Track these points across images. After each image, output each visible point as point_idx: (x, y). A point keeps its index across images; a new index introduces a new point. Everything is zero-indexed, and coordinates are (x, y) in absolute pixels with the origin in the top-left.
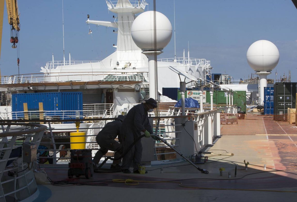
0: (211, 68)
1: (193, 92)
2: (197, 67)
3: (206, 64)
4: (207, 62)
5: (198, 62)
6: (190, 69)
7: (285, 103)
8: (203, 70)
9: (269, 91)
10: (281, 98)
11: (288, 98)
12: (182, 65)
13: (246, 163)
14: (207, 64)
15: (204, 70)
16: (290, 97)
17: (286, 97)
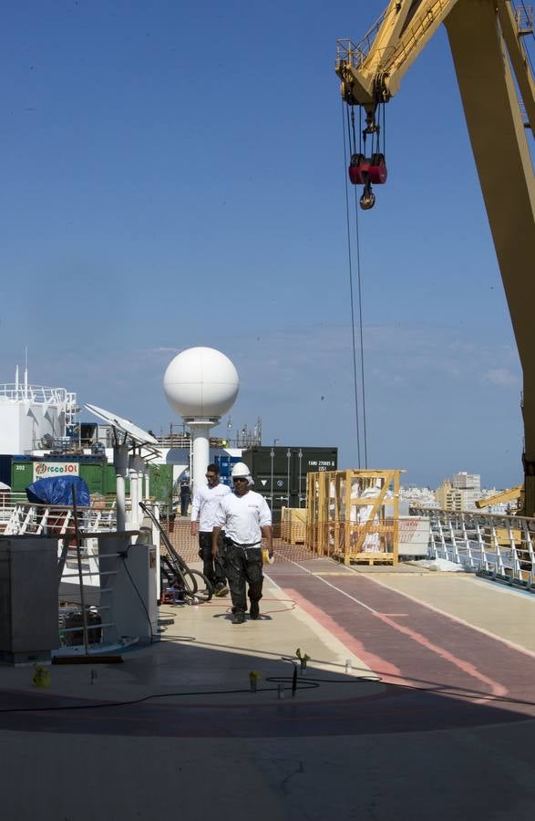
0: (78, 410)
1: (49, 464)
2: (45, 406)
3: (67, 399)
4: (68, 396)
5: (48, 394)
6: (30, 413)
7: (272, 495)
8: (59, 413)
9: (226, 465)
10: (264, 482)
11: (280, 484)
12: (13, 401)
13: (302, 656)
14: (68, 401)
15: (63, 414)
16: (285, 481)
17: (276, 480)
